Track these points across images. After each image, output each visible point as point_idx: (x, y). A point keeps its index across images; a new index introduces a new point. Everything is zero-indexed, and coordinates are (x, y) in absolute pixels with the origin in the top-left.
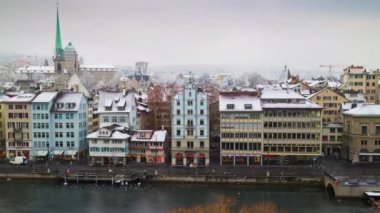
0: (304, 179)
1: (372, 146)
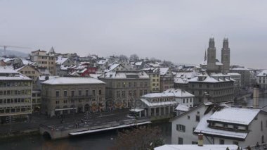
0: (25, 131)
1: (62, 104)
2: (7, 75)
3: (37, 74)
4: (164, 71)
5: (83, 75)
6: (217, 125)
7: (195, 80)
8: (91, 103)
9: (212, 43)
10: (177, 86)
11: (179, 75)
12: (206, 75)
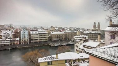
0: (46, 44)
1: (55, 38)
2: (43, 32)
3: (50, 32)
4: (81, 30)
5: (61, 32)
6: (86, 46)
7: (89, 32)
8: (62, 38)
9: (95, 23)
10: (84, 34)
11: (85, 31)
12: (92, 31)
